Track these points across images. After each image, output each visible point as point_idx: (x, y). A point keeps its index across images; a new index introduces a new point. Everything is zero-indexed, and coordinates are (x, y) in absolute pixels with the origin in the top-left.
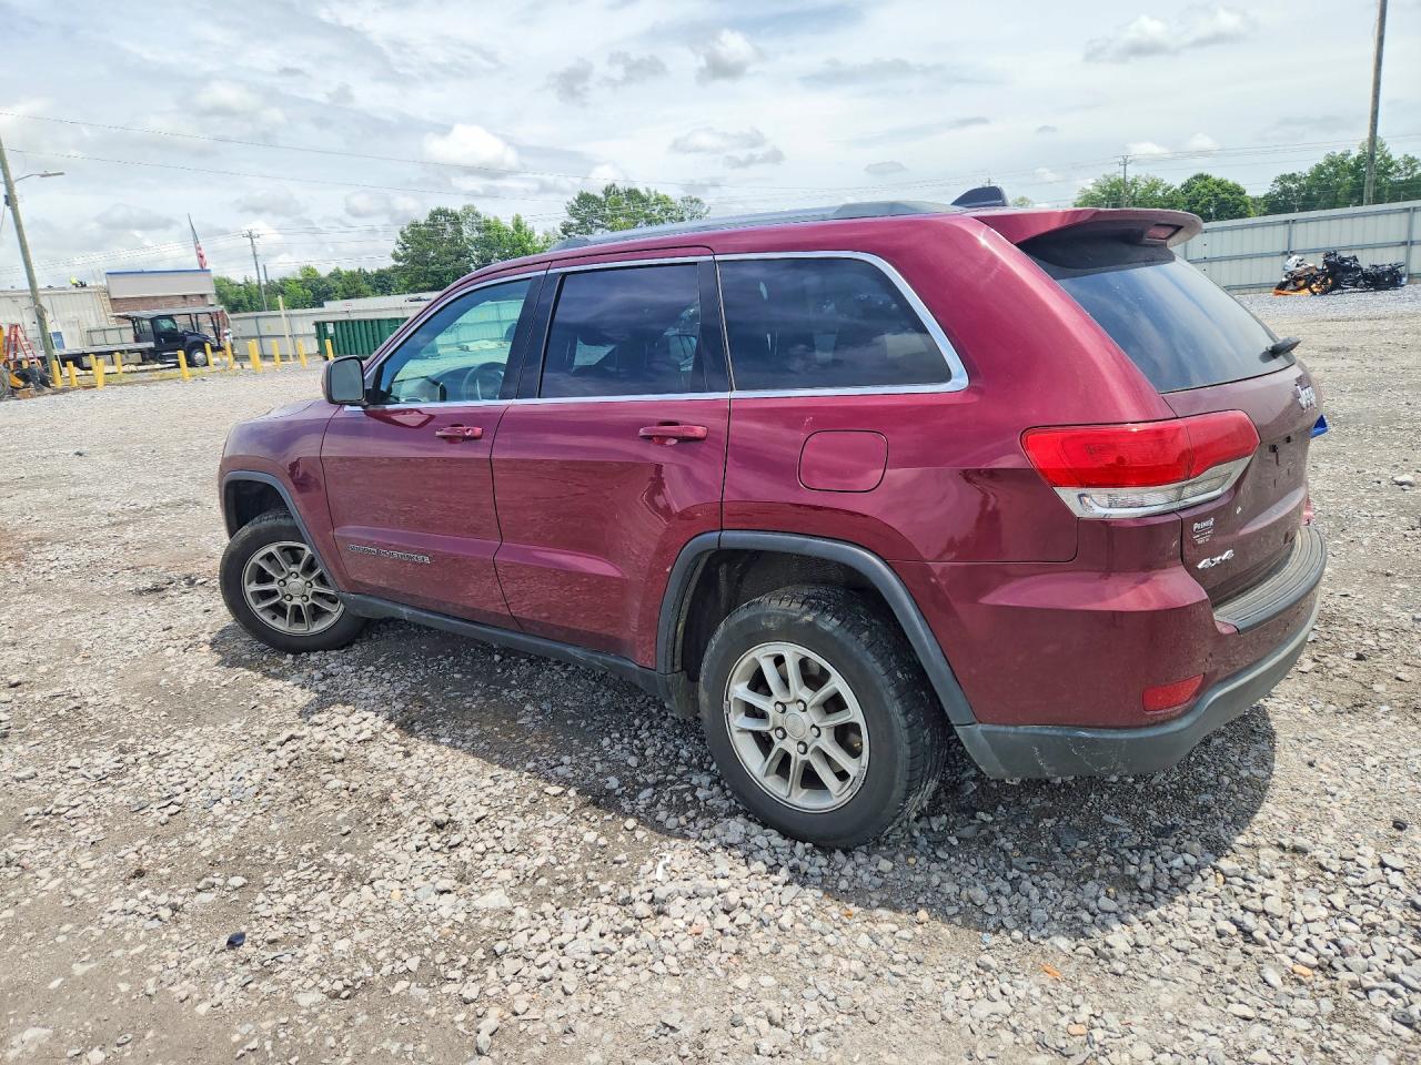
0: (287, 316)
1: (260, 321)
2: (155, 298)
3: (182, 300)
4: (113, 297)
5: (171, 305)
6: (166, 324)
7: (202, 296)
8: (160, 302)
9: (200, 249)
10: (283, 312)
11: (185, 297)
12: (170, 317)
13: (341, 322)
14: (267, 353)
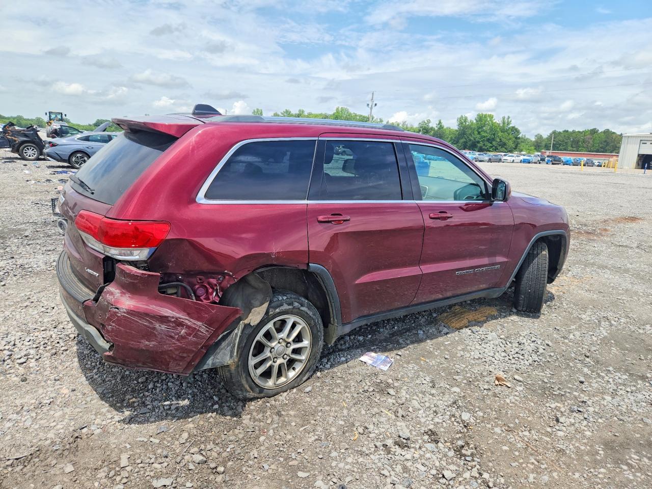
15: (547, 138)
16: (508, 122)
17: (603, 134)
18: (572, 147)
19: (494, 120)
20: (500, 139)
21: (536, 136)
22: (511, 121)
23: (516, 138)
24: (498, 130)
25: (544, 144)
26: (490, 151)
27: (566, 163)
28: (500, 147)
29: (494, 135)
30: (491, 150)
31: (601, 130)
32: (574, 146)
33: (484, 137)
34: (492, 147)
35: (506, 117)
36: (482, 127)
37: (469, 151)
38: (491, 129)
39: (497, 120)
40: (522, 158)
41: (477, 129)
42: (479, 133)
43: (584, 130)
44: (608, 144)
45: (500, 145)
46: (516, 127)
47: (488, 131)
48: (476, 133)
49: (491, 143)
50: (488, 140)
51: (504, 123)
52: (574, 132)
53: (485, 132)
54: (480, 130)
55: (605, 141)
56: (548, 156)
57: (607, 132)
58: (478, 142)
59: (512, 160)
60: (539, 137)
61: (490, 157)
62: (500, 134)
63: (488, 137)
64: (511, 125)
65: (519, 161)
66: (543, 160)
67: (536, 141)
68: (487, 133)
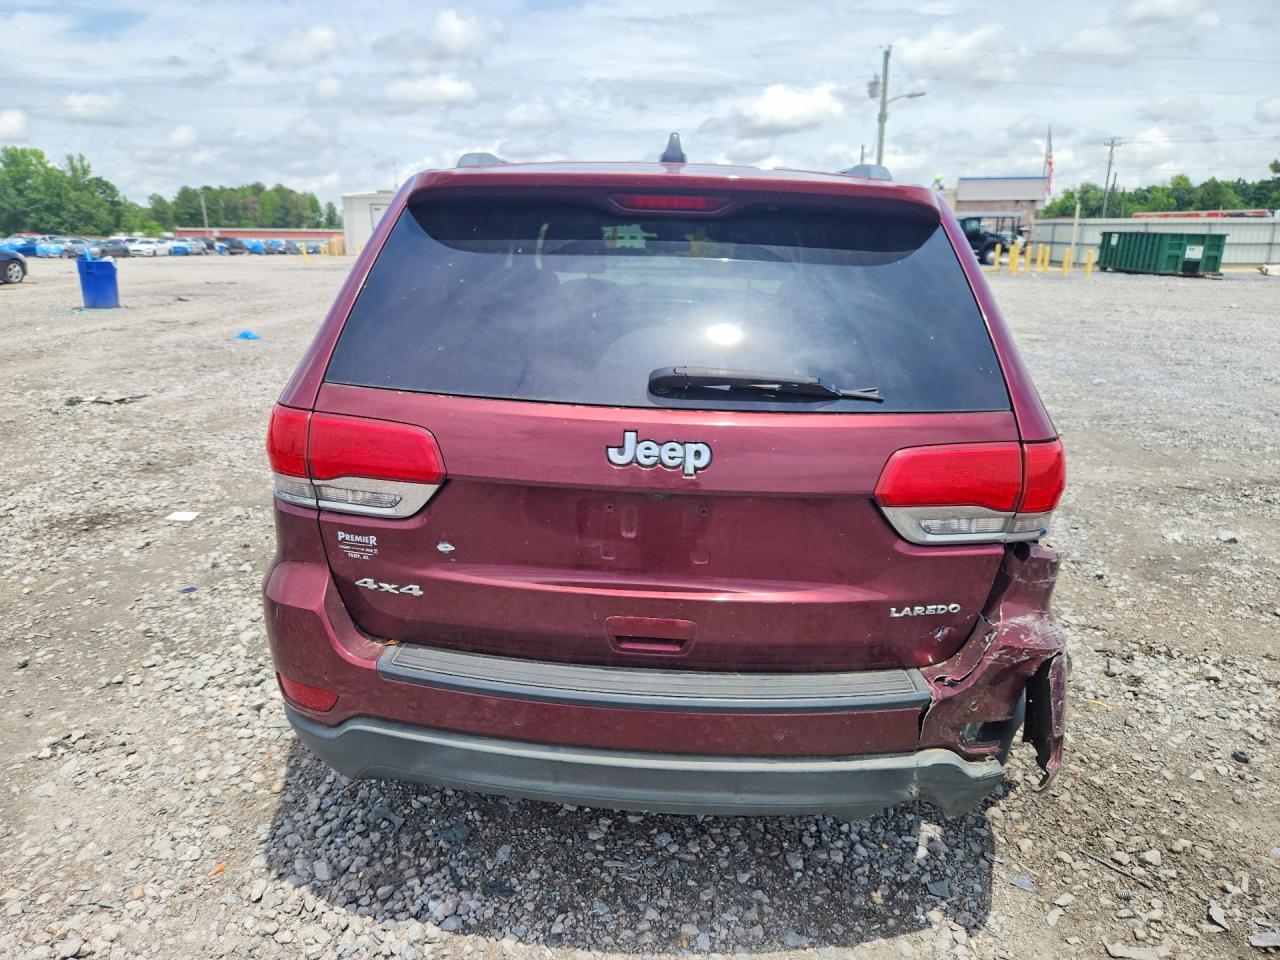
0: (1080, 225)
1: (1058, 228)
2: (992, 202)
3: (1014, 204)
4: (960, 199)
5: (1003, 209)
6: (974, 225)
7: (1033, 201)
8: (995, 205)
9: (1051, 157)
10: (1077, 220)
11: (1017, 201)
12: (979, 219)
13: (1125, 234)
14: (1055, 258)
15: (175, 203)
16: (83, 167)
17: (274, 194)
18: (227, 218)
19: (48, 162)
20: (77, 207)
21: (151, 198)
22: (89, 166)
23: (112, 203)
24: (65, 185)
25: (170, 214)
26: (59, 234)
27: (254, 251)
28: (82, 223)
29: (59, 195)
30: (62, 230)
31: (269, 186)
32: (230, 217)
33: (36, 201)
34: (61, 224)
35: (76, 157)
36: (23, 180)
37: (42, 236)
38: (48, 183)
39: (56, 161)
40: (170, 245)
41: (11, 183)
42: (20, 192)
43: (240, 186)
44: (287, 212)
45: (80, 220)
46: (104, 179)
47: (42, 188)
48: (12, 192)
49: (58, 215)
50: (48, 208)
51: (74, 169)
52: (223, 190)
53: (35, 189)
54: (20, 186)
55: (283, 207)
56: (219, 239)
57: (280, 189)
58: (26, 214)
59: (151, 251)
60: (158, 201)
61: (104, 247)
62: (73, 194)
63: (47, 202)
64: (91, 176)
65: (166, 252)
66: (211, 246)
67: (154, 210)
68: (39, 191)
